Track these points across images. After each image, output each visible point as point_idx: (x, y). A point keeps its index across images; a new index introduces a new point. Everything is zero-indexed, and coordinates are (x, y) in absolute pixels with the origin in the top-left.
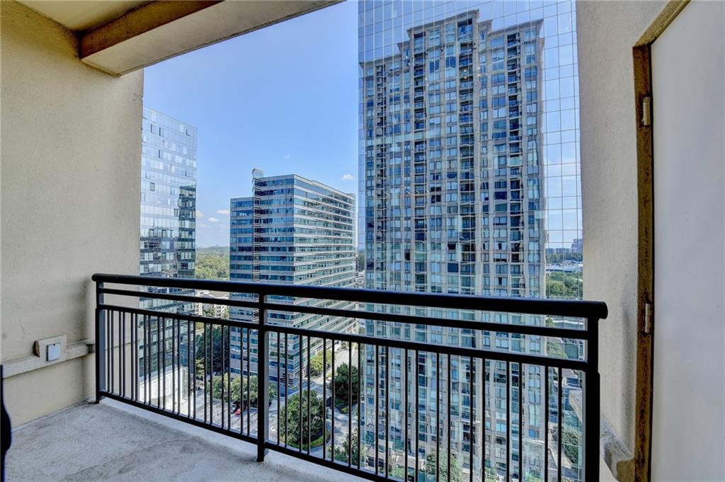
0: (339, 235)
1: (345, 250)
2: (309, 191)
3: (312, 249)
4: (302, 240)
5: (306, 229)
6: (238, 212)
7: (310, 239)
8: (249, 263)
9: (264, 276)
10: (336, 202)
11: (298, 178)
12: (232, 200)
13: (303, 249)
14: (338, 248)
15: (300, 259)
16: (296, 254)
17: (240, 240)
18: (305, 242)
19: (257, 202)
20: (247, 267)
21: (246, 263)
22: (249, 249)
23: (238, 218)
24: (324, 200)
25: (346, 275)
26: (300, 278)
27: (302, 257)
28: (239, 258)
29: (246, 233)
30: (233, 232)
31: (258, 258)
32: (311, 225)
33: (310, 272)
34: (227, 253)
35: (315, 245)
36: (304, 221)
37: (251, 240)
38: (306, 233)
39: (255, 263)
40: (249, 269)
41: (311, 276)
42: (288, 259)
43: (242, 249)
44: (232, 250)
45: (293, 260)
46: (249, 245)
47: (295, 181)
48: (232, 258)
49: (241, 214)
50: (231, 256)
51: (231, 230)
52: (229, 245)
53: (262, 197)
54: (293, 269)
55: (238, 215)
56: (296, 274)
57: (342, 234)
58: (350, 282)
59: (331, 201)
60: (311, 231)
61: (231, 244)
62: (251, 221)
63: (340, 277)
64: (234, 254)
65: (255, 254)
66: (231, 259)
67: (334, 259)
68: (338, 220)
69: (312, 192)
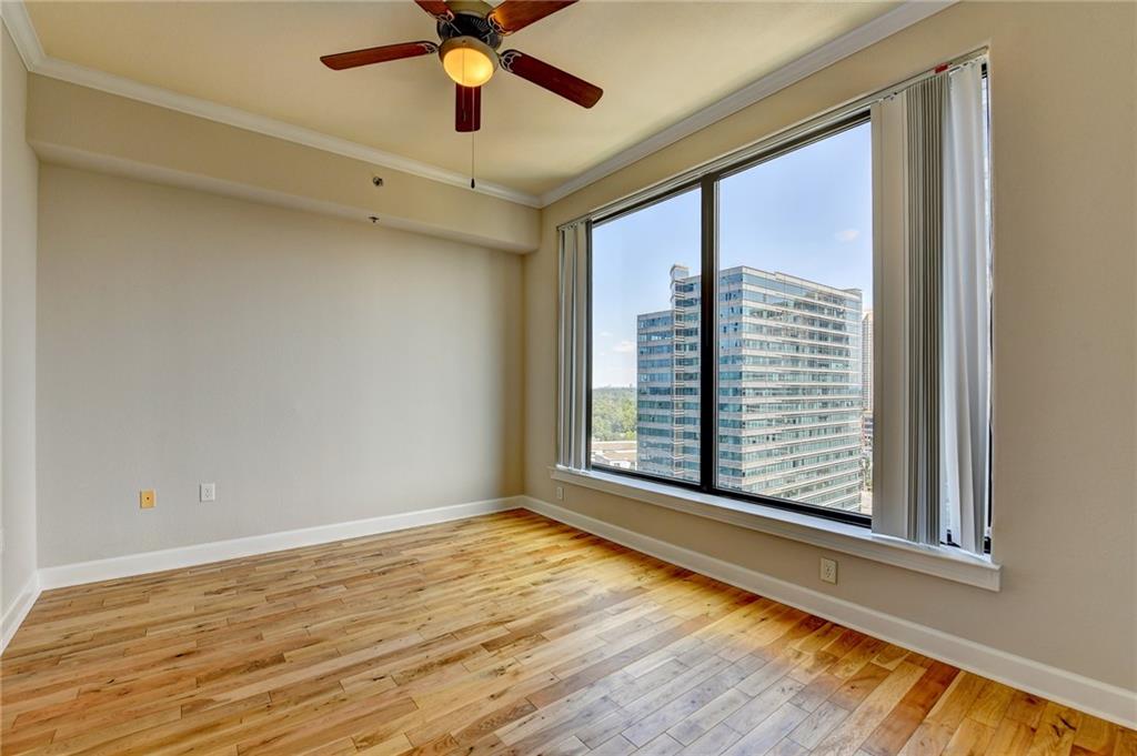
0: (827, 366)
1: (839, 393)
2: (769, 292)
3: (775, 392)
4: (756, 376)
5: (765, 358)
6: (649, 335)
7: (770, 375)
8: (667, 412)
9: (690, 433)
10: (821, 309)
11: (749, 271)
12: (639, 317)
13: (758, 392)
14: (825, 390)
15: (753, 408)
16: (746, 401)
17: (652, 377)
18: (762, 380)
19: (679, 317)
20: (663, 419)
21: (661, 412)
22: (668, 391)
23: (649, 345)
24: (798, 305)
25: (842, 441)
26: (754, 442)
27: (757, 406)
28: (652, 404)
29: (661, 366)
30: (642, 366)
31: (681, 405)
32: (774, 349)
33: (771, 431)
34: (634, 398)
35: (780, 384)
36: (761, 344)
37: (669, 376)
38: (764, 364)
39: (677, 413)
40: (667, 422)
41: (774, 439)
42: (731, 408)
43: (655, 391)
44: (641, 392)
45: (740, 410)
46: (667, 385)
47: (744, 277)
48: (641, 404)
49: (653, 338)
50: (639, 402)
51: (639, 362)
52: (635, 385)
53: (687, 309)
54: (742, 425)
55: (649, 339)
56: (745, 433)
57: (833, 365)
58: (851, 453)
59: (812, 307)
60: (773, 361)
61: (639, 383)
62: (670, 349)
63: (829, 443)
64: (643, 398)
65: (677, 398)
66: (638, 406)
67: (817, 410)
68: (826, 339)
69: (773, 293)
